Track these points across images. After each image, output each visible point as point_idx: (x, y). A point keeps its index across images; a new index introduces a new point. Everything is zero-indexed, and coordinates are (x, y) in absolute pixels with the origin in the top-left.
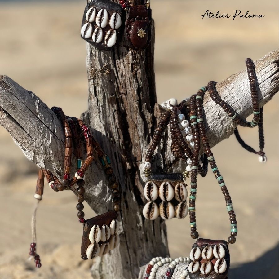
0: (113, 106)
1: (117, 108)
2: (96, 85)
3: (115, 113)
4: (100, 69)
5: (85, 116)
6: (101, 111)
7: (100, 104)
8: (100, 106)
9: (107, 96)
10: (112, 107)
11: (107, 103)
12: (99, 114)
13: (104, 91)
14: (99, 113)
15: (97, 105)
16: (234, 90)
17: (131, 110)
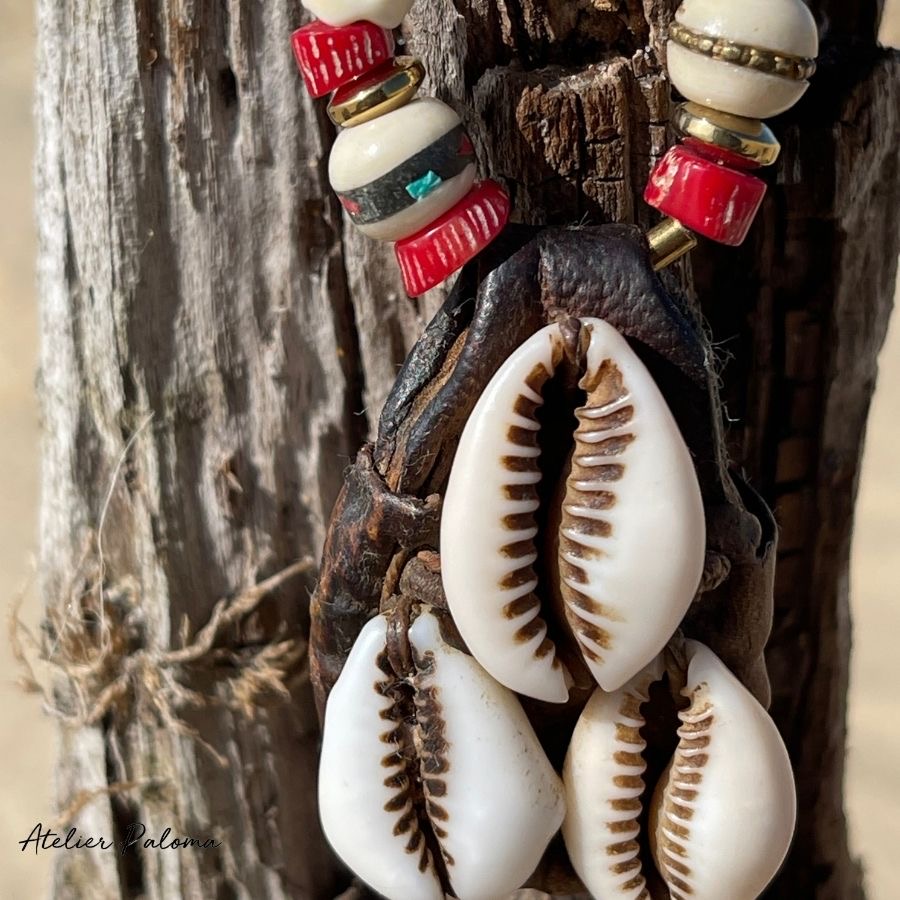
2: (135, 795)
4: (175, 644)
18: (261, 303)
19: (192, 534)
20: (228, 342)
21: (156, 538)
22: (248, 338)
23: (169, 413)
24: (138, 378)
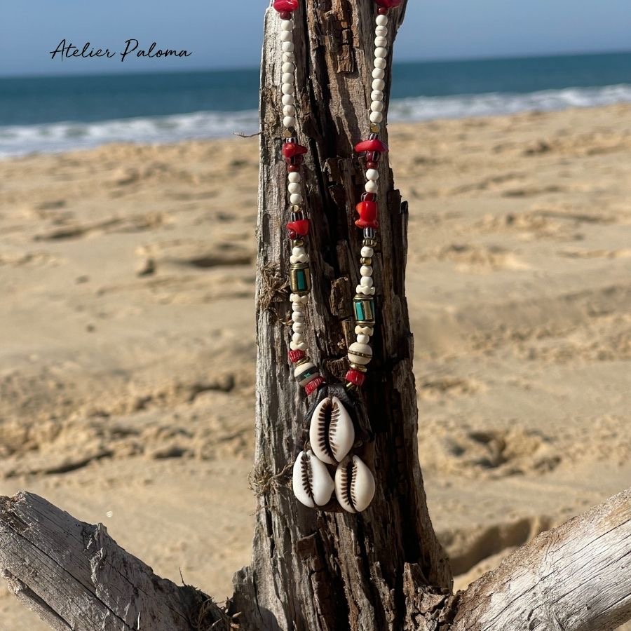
0: (307, 560)
1: (315, 567)
2: (270, 510)
3: (313, 577)
4: (277, 474)
5: (246, 579)
6: (280, 571)
7: (278, 553)
8: (278, 559)
9: (295, 537)
10: (305, 563)
11: (293, 553)
12: (275, 577)
13: (286, 524)
14: (274, 575)
15: (272, 557)
16: (563, 563)
17: (348, 575)
18: (294, 407)
19: (281, 452)
20: (288, 415)
21: (273, 452)
22: (291, 414)
23: (277, 428)
24: (271, 421)
